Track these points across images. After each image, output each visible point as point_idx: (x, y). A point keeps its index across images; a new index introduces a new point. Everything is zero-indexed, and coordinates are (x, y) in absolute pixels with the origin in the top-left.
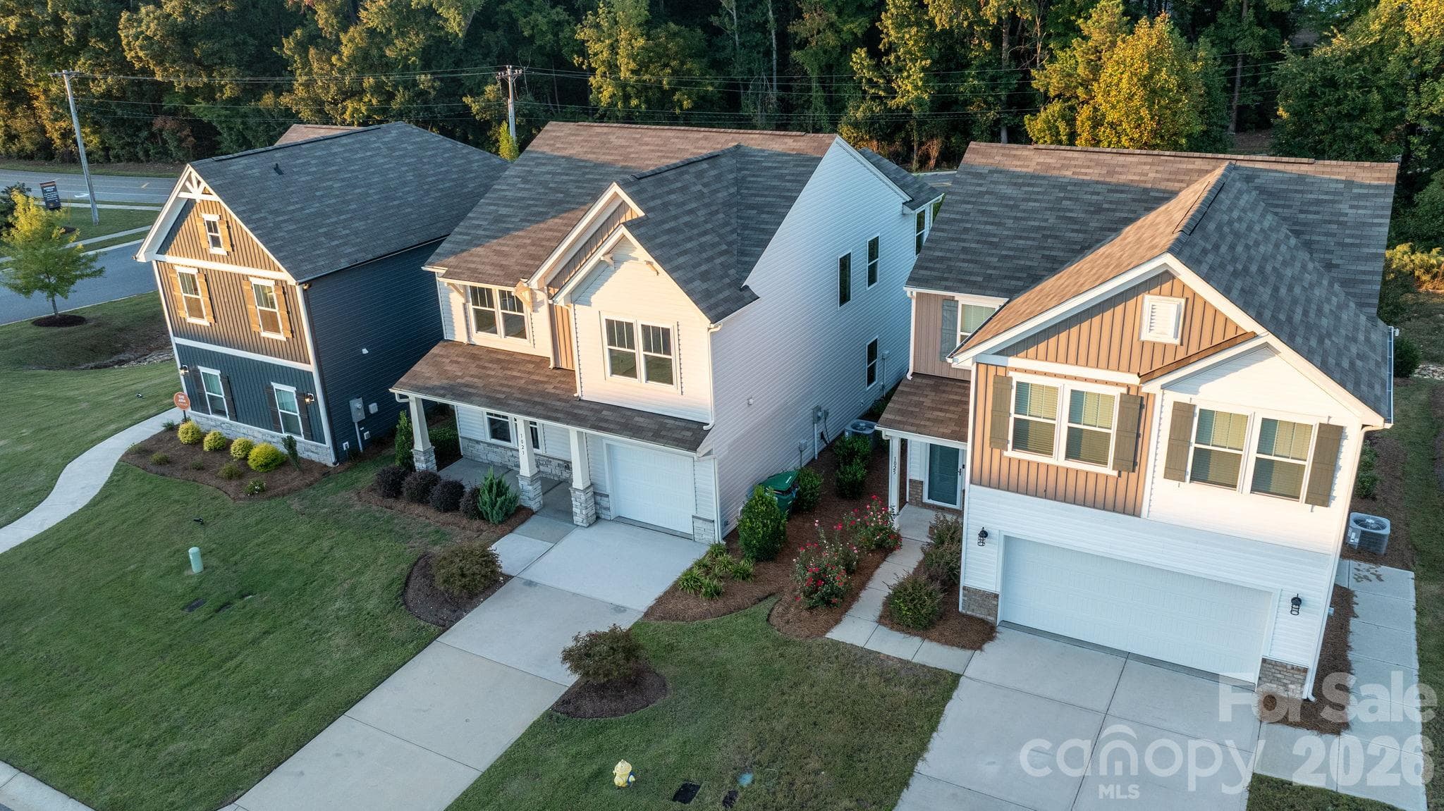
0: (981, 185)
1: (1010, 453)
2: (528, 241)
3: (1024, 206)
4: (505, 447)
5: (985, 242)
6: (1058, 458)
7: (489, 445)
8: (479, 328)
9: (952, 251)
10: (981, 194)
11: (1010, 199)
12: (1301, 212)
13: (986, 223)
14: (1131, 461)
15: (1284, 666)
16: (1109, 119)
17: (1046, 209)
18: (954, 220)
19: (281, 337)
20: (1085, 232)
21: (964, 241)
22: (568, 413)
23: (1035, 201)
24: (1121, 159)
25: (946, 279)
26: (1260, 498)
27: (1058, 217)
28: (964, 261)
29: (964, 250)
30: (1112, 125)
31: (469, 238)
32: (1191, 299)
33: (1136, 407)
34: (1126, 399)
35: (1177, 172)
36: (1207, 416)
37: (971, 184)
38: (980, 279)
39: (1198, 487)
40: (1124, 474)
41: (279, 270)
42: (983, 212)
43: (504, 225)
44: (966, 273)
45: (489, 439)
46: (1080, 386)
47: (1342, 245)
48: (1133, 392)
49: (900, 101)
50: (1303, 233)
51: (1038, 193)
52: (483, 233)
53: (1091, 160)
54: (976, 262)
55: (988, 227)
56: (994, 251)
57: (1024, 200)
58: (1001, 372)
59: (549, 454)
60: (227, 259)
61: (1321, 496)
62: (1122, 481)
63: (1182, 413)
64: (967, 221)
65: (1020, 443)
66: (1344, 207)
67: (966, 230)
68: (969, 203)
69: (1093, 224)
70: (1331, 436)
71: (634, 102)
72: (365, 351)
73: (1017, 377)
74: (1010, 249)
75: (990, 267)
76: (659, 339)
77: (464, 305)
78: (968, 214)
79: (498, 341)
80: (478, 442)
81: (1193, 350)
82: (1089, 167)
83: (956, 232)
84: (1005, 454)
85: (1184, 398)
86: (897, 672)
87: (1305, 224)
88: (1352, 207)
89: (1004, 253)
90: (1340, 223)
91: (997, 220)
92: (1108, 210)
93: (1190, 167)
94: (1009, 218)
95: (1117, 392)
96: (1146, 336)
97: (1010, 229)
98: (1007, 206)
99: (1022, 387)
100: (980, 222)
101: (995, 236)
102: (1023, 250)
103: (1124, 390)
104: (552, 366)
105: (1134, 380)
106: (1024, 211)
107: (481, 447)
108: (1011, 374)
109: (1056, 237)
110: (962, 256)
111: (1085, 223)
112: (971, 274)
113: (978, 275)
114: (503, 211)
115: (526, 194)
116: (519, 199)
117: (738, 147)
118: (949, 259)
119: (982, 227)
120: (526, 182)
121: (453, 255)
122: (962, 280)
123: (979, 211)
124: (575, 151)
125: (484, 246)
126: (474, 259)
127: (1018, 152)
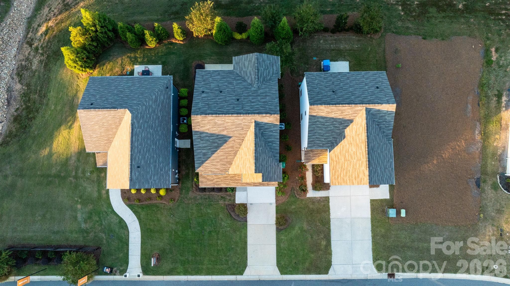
0: (315, 119)
2: (219, 160)
3: (326, 124)
5: (320, 135)
9: (314, 138)
10: (316, 122)
11: (322, 122)
12: (379, 119)
13: (319, 130)
17: (331, 125)
18: (312, 130)
20: (339, 130)
21: (316, 135)
23: (328, 122)
24: (344, 108)
25: (315, 146)
27: (334, 127)
28: (317, 141)
29: (317, 138)
31: (201, 161)
35: (355, 111)
37: (313, 119)
38: (322, 145)
43: (207, 156)
47: (386, 127)
50: (379, 125)
51: (328, 120)
52: (204, 159)
53: (337, 109)
55: (320, 131)
56: (322, 137)
57: (325, 122)
64: (315, 130)
66: (386, 117)
67: (315, 132)
68: (314, 125)
69: (341, 128)
74: (326, 136)
75: (323, 142)
78: (314, 128)
82: (337, 111)
83: (313, 133)
86: (320, 200)
87: (380, 122)
88: (388, 117)
89: (325, 137)
90: (386, 121)
91: (321, 129)
92: (343, 123)
93: (358, 109)
94: (324, 128)
97: (324, 131)
98: (322, 125)
100: (318, 130)
101: (322, 133)
102: (328, 136)
106: (326, 126)
109: (334, 132)
110: (317, 139)
111: (339, 127)
112: (319, 144)
113: (321, 144)
114: (204, 151)
115: (206, 145)
116: (205, 147)
117: (255, 121)
118: (314, 141)
119: (318, 131)
120: (202, 140)
121: (201, 167)
122: (318, 146)
123: (317, 127)
124: (208, 127)
125: (207, 163)
126: (208, 168)
127: (321, 108)
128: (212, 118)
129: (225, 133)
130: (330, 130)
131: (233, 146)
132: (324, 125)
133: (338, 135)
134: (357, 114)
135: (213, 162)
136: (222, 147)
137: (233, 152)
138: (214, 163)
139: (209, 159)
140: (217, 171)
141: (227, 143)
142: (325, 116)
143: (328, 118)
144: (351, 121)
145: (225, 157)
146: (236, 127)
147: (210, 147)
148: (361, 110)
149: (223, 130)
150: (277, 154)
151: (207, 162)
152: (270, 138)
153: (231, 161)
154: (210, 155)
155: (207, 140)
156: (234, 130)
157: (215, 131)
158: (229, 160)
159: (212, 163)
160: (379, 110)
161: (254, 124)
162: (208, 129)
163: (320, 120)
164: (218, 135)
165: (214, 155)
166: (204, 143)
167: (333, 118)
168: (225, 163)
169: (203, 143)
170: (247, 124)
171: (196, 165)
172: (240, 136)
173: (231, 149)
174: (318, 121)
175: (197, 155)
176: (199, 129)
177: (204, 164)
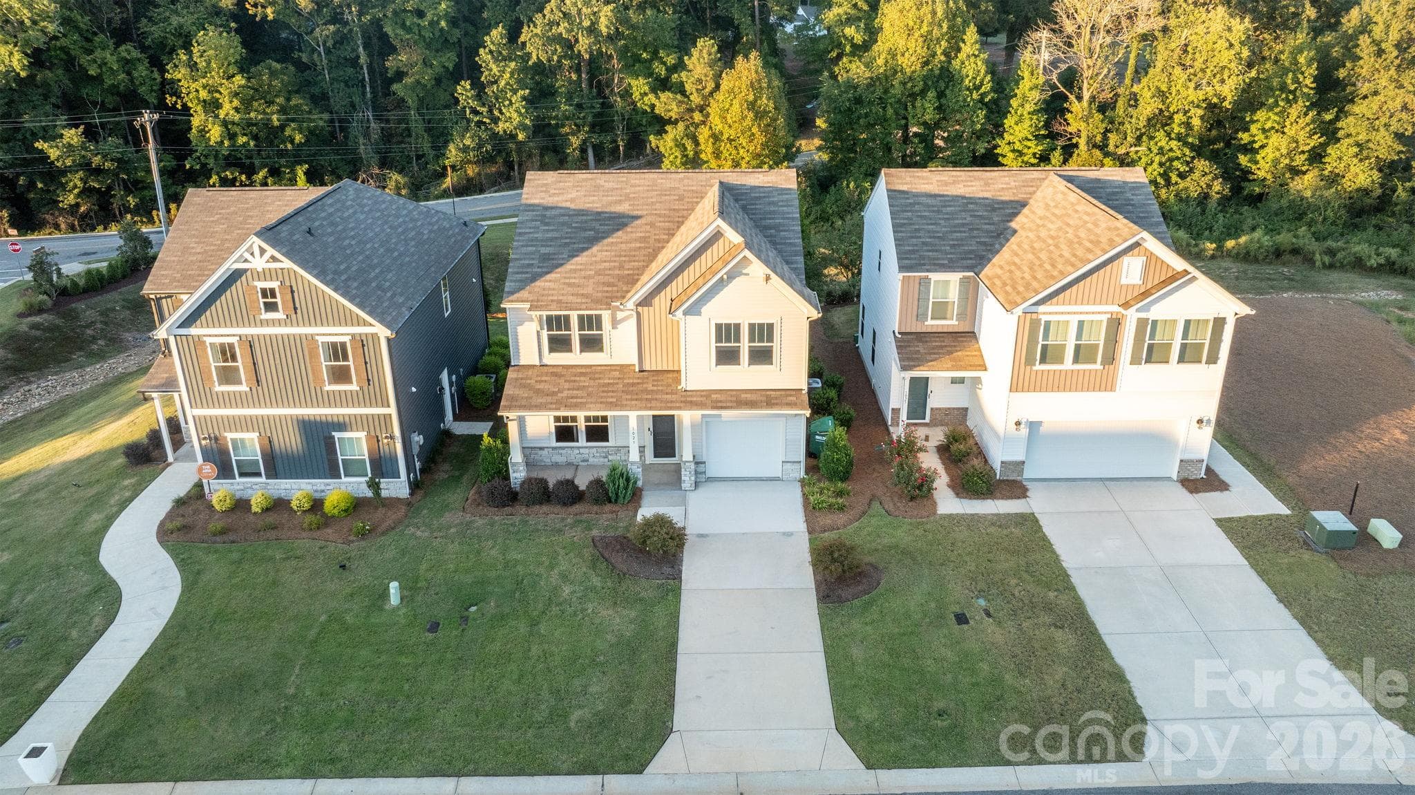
0: (907, 198)
1: (1038, 367)
2: (592, 272)
3: (944, 210)
4: (572, 448)
5: (934, 237)
6: (1068, 364)
7: (554, 448)
8: (551, 350)
9: (916, 245)
10: (912, 204)
11: (933, 206)
13: (928, 224)
14: (1110, 359)
15: (1192, 461)
16: (725, 136)
17: (961, 211)
18: (905, 224)
19: (354, 387)
20: (993, 224)
21: (920, 237)
22: (685, 402)
23: (950, 206)
25: (921, 265)
26: (1182, 366)
27: (971, 216)
28: (928, 251)
29: (923, 243)
30: (730, 140)
31: (527, 276)
32: (1150, 256)
33: (1115, 325)
34: (1110, 321)
35: (1026, 181)
36: (1155, 323)
37: (901, 199)
39: (1148, 365)
40: (1107, 367)
41: (371, 325)
42: (921, 217)
43: (554, 262)
44: (934, 259)
45: (554, 444)
46: (1082, 317)
48: (1114, 316)
49: (501, 127)
52: (539, 270)
54: (936, 251)
55: (930, 227)
56: (944, 242)
57: (942, 206)
58: (1034, 316)
59: (618, 445)
60: (288, 321)
61: (1213, 359)
62: (1105, 372)
63: (1142, 323)
64: (914, 224)
65: (1043, 360)
66: (1126, 195)
67: (917, 230)
68: (907, 211)
69: (996, 219)
70: (1219, 323)
71: (242, 140)
72: (414, 390)
73: (1044, 318)
74: (953, 240)
75: (947, 253)
76: (763, 332)
77: (538, 332)
78: (911, 219)
79: (576, 357)
80: (542, 449)
81: (1149, 286)
82: (971, 181)
83: (910, 232)
84: (1035, 368)
85: (1143, 315)
88: (1133, 195)
89: (951, 242)
90: (1133, 205)
91: (932, 221)
92: (999, 208)
93: (1032, 177)
94: (940, 219)
95: (1105, 318)
96: (1124, 281)
97: (945, 227)
98: (934, 211)
99: (1048, 324)
100: (923, 224)
101: (938, 232)
102: (962, 240)
103: (1109, 316)
104: (637, 370)
105: (1115, 308)
106: (947, 214)
107: (545, 452)
108: (1041, 316)
110: (925, 248)
111: (988, 218)
112: (938, 259)
113: (943, 259)
114: (544, 250)
115: (555, 235)
116: (552, 239)
117: (721, 183)
118: (918, 251)
119: (926, 227)
120: (547, 224)
121: (522, 292)
122: (935, 264)
123: (918, 216)
124: (574, 195)
125: (550, 281)
126: (550, 292)
127: (920, 174)
128: (589, 176)
129: (623, 208)
130: (963, 225)
131: (645, 238)
132: (939, 212)
133: (993, 237)
134: (1034, 189)
135: (569, 278)
136: (610, 240)
137: (643, 252)
138: (573, 281)
139: (559, 270)
140: (579, 300)
141: (629, 229)
142: (937, 192)
143: (948, 196)
144: (1023, 204)
145: (617, 264)
146: (661, 195)
147: (568, 241)
148: (1044, 179)
149: (620, 202)
150: (796, 256)
151: (548, 277)
152: (770, 219)
153: (633, 275)
154: (563, 259)
155: (564, 224)
156: (654, 200)
157: (593, 202)
158: (626, 272)
159: (567, 281)
160: (1098, 180)
161: (716, 188)
162: (572, 200)
163: (923, 200)
164: (599, 213)
165: (576, 259)
166: (552, 230)
167: (964, 197)
168: (611, 280)
169: (548, 231)
170: (694, 188)
171: (508, 286)
172: (672, 213)
173: (638, 245)
174: (918, 204)
175: (517, 259)
176: (543, 198)
177: (538, 283)
